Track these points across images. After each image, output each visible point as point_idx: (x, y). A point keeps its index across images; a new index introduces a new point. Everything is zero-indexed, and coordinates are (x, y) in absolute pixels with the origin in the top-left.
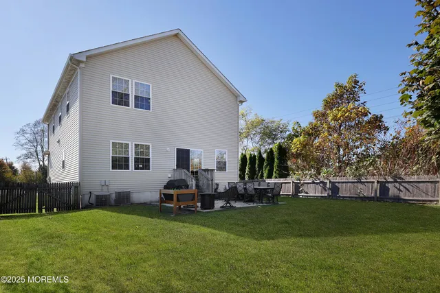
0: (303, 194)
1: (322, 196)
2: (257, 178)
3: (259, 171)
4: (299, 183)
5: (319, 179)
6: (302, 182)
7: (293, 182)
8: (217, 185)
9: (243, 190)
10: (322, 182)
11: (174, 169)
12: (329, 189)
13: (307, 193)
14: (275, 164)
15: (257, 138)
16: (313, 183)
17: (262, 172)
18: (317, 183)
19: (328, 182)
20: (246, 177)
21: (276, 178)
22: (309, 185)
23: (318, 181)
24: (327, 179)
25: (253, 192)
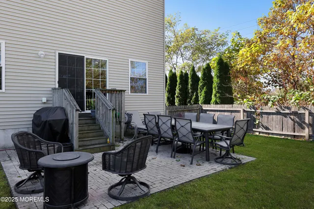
0: (260, 130)
1: (294, 136)
2: (190, 102)
3: (193, 93)
4: (253, 113)
5: (289, 108)
6: (259, 111)
7: (244, 111)
8: (130, 116)
9: (170, 132)
10: (295, 113)
11: (54, 89)
12: (310, 125)
13: (267, 128)
14: (215, 85)
15: (188, 54)
16: (278, 113)
17: (197, 95)
18: (285, 115)
19: (307, 113)
20: (177, 100)
21: (216, 103)
22: (271, 116)
23: (287, 111)
24: (304, 108)
25: (190, 138)
